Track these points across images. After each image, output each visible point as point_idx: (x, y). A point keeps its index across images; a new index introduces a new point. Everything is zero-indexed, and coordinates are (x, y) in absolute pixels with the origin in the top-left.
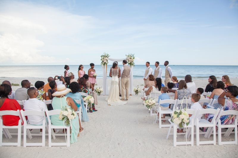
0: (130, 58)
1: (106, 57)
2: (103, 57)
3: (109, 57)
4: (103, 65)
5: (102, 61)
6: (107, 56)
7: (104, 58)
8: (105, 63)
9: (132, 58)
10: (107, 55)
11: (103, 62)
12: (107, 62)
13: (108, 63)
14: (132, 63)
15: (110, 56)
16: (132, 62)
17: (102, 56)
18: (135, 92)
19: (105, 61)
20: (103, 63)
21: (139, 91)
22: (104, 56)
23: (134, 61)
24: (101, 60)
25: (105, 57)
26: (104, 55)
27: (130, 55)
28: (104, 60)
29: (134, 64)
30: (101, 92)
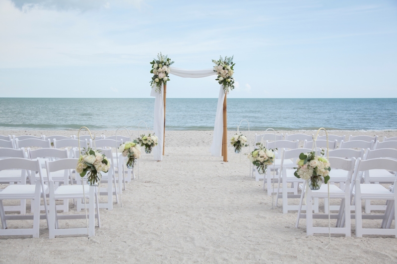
0: (224, 69)
1: (165, 65)
2: (156, 65)
3: (170, 66)
4: (155, 84)
5: (153, 75)
6: (167, 64)
7: (158, 68)
8: (161, 80)
9: (229, 67)
10: (165, 61)
11: (156, 76)
12: (166, 78)
13: (168, 80)
14: (229, 80)
15: (173, 62)
16: (229, 77)
17: (153, 63)
18: (235, 145)
19: (161, 76)
20: (157, 80)
21: (242, 142)
22: (158, 62)
23: (233, 76)
24: (152, 72)
25: (160, 65)
26: (158, 59)
27: (224, 60)
28: (159, 73)
29: (233, 82)
30: (152, 144)
